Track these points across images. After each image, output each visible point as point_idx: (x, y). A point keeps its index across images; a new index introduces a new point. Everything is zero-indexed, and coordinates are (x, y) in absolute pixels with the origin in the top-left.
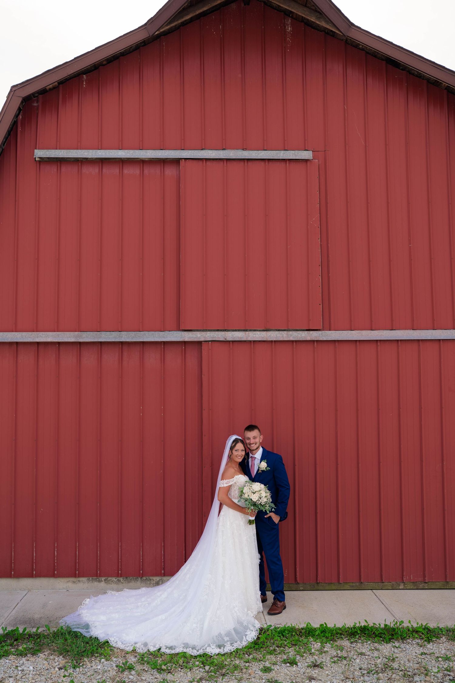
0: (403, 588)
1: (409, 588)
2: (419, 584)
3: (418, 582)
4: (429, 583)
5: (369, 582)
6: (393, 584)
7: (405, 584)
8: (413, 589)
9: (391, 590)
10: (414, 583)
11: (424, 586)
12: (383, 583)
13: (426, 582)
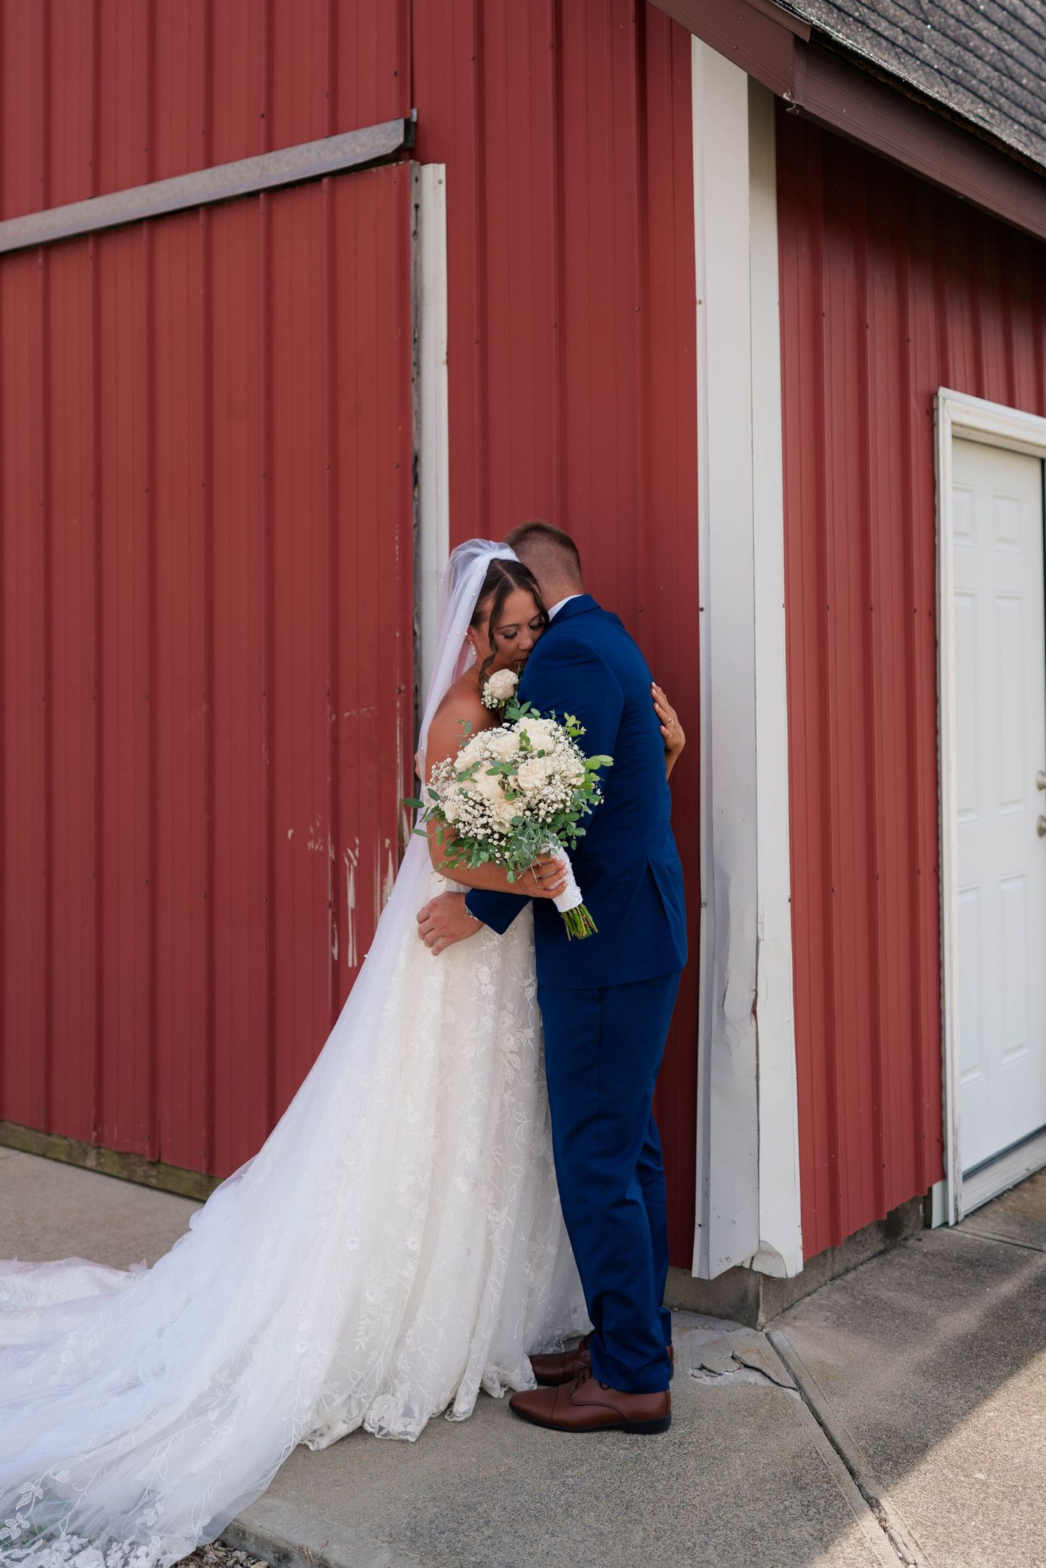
0: (94, 1168)
1: (109, 1171)
2: (135, 1163)
3: (132, 1156)
4: (162, 1169)
5: (17, 1124)
6: (71, 1146)
7: (99, 1155)
8: (121, 1175)
9: (64, 1166)
10: (124, 1155)
11: (147, 1176)
12: (49, 1134)
13: (155, 1160)
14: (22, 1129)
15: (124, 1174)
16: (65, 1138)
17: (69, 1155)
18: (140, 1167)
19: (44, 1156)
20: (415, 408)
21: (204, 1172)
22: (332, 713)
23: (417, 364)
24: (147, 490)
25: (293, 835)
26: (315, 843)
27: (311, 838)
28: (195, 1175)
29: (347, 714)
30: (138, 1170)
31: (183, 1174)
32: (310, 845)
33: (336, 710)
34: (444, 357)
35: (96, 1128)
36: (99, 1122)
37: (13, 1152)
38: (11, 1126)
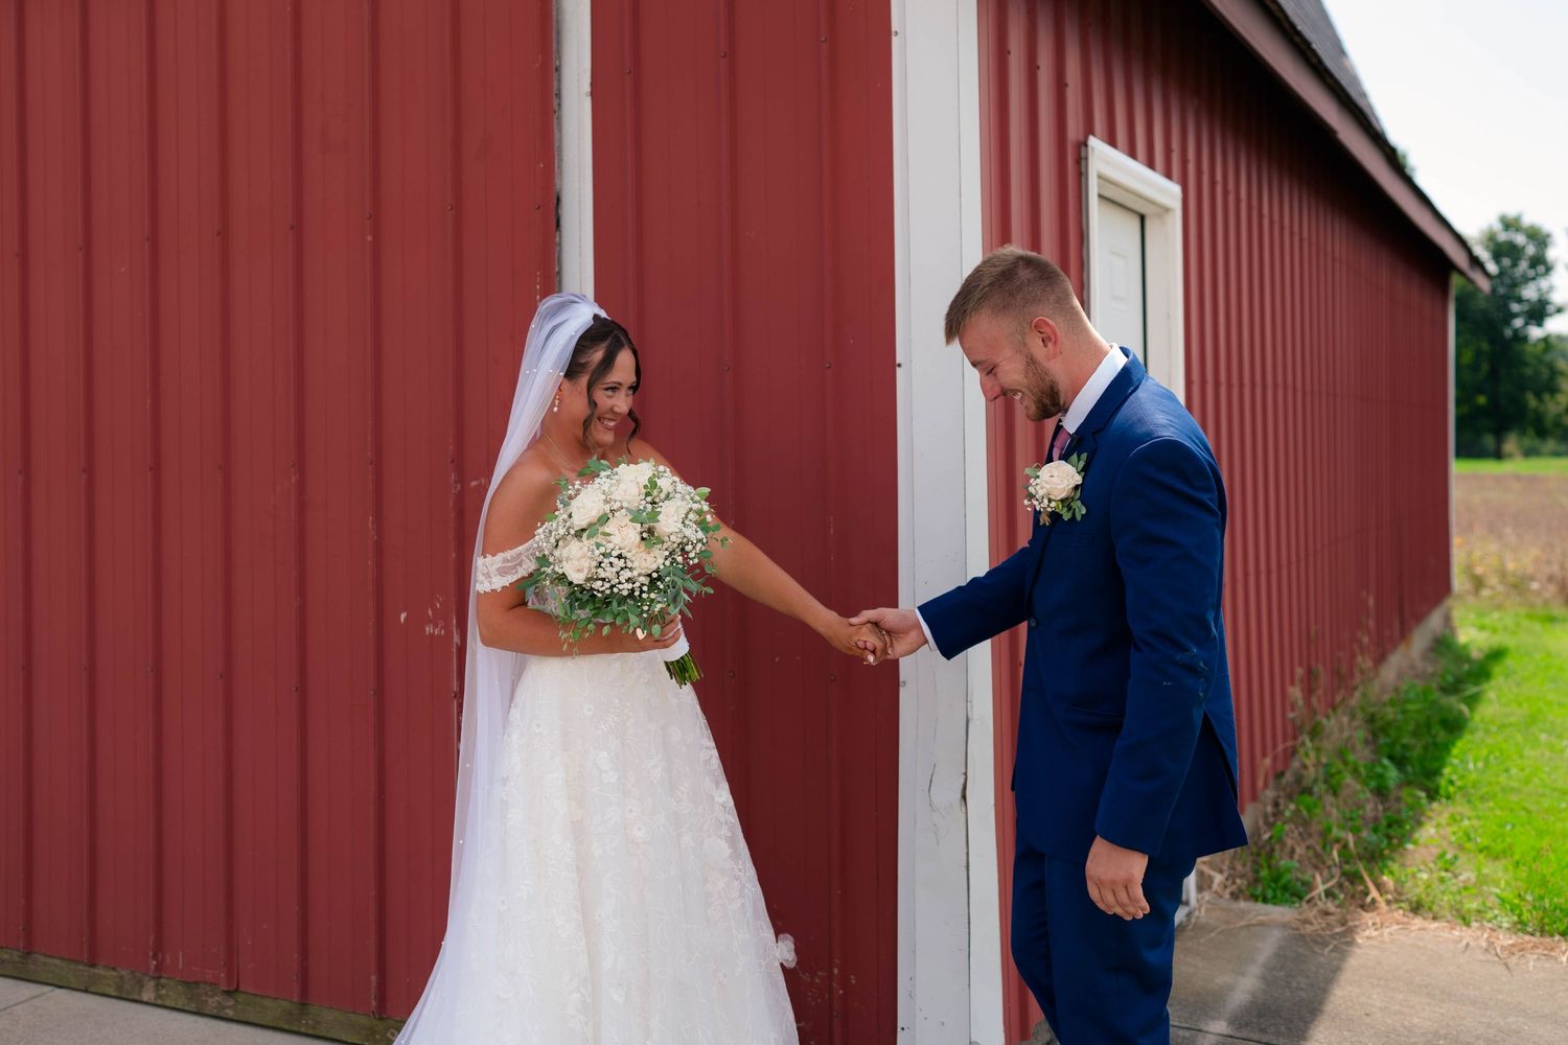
0: (153, 1001)
1: (173, 1005)
2: (206, 994)
3: (202, 985)
4: (241, 998)
5: (50, 957)
6: (122, 977)
7: (158, 986)
8: (186, 1008)
9: (113, 1001)
10: (191, 985)
11: (221, 1007)
12: (93, 965)
13: (232, 989)
14: (57, 962)
15: (193, 1007)
16: (114, 969)
17: (119, 988)
18: (212, 997)
19: (86, 991)
20: (557, 144)
21: (296, 999)
22: (456, 482)
23: (559, 95)
24: (219, 234)
25: (406, 619)
26: (436, 626)
27: (431, 621)
28: (284, 1004)
29: (474, 483)
30: (210, 1000)
31: (267, 1003)
32: (428, 629)
33: (462, 479)
34: (587, 88)
35: (155, 956)
36: (159, 949)
37: (46, 989)
38: (42, 959)
